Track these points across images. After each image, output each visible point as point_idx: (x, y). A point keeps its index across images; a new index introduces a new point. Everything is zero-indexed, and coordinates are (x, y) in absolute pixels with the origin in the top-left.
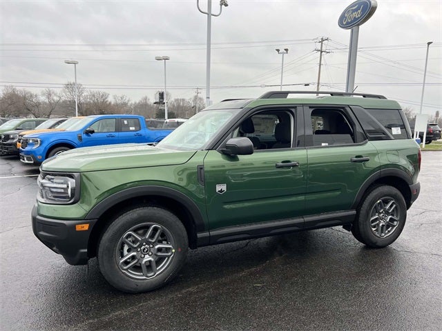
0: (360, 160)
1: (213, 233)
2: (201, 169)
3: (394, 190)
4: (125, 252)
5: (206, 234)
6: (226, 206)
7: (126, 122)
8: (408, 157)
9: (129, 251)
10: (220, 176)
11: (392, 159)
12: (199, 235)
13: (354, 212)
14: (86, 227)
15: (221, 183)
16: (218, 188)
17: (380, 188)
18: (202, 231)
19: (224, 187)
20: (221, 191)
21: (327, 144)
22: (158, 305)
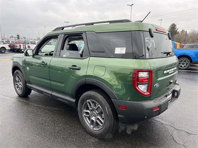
2: (25, 60)
20: (28, 70)
21: (66, 56)
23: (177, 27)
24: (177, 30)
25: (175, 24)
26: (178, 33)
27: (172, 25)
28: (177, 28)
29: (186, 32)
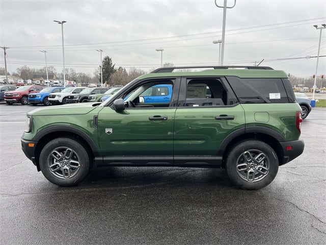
0: (224, 117)
1: (105, 159)
2: (96, 118)
3: (263, 144)
4: (55, 162)
5: (101, 159)
6: (114, 143)
7: (159, 90)
8: (281, 118)
9: (56, 161)
10: (108, 123)
11: (260, 119)
12: (96, 159)
13: (221, 158)
14: (33, 145)
15: (108, 127)
16: (107, 130)
17: (247, 142)
18: (99, 156)
19: (111, 130)
20: (109, 133)
21: (198, 105)
22: (60, 193)
23: (113, 62)
24: (113, 66)
25: (110, 58)
26: (115, 71)
27: (106, 59)
28: (113, 64)
29: (125, 70)
